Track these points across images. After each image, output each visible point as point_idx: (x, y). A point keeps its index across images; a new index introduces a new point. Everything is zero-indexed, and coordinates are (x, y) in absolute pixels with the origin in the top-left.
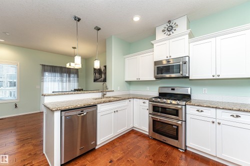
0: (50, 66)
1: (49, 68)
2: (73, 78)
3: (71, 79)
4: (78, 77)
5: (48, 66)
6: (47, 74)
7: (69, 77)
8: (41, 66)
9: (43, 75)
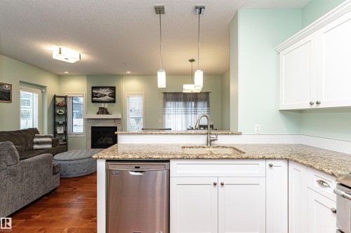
0: (172, 93)
1: (170, 96)
2: (202, 108)
3: (199, 109)
4: (208, 106)
5: (169, 93)
6: (169, 104)
7: (196, 106)
8: (163, 95)
9: (165, 106)
